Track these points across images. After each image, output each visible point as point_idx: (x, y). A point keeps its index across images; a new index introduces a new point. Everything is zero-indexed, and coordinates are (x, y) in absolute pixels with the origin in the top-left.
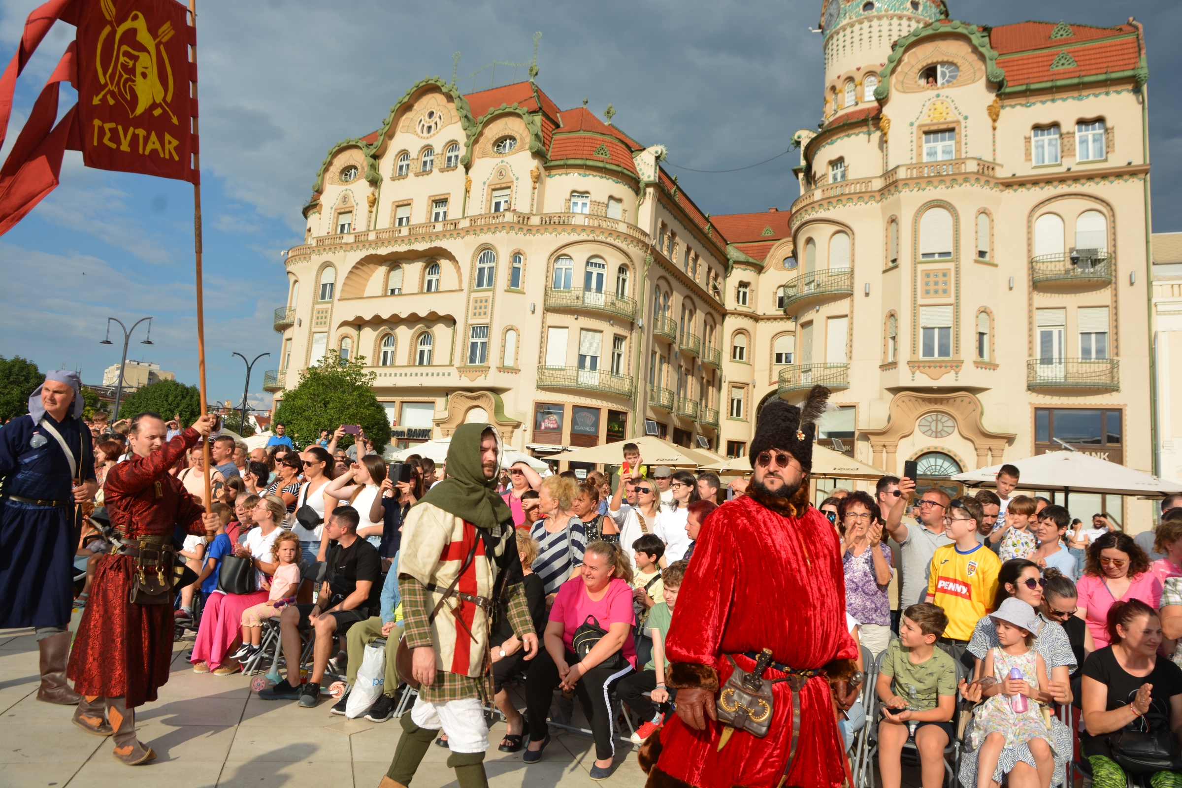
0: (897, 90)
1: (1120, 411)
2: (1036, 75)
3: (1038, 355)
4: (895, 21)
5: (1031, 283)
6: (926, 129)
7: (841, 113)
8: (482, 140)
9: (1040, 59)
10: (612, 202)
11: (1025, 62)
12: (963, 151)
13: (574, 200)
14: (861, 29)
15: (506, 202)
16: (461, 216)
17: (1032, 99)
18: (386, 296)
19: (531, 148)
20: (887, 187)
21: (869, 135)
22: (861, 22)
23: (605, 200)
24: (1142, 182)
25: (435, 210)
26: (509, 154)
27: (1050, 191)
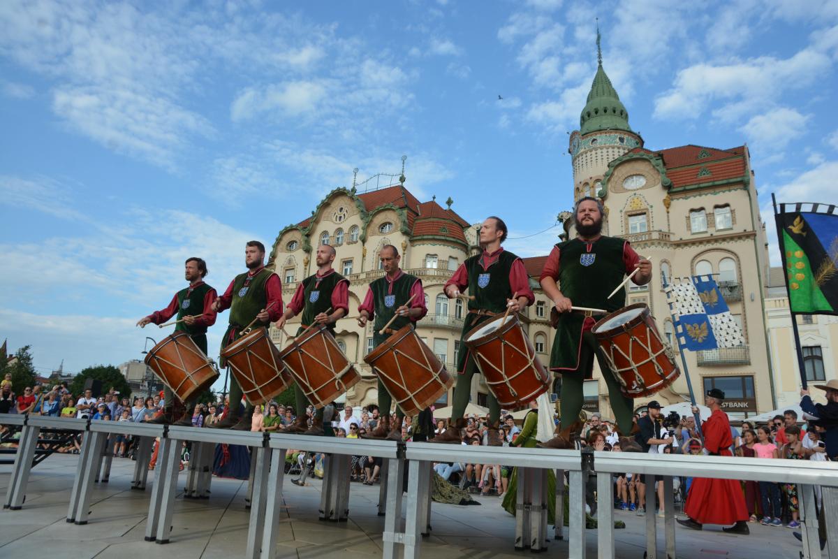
0: (612, 192)
1: (752, 376)
2: (690, 181)
4: (610, 150)
6: (630, 214)
8: (372, 225)
9: (692, 171)
10: (451, 259)
11: (684, 173)
12: (651, 225)
13: (428, 259)
14: (591, 155)
16: (360, 272)
17: (688, 195)
19: (401, 230)
22: (591, 151)
23: (446, 258)
24: (753, 241)
25: (346, 268)
26: (389, 233)
27: (702, 248)
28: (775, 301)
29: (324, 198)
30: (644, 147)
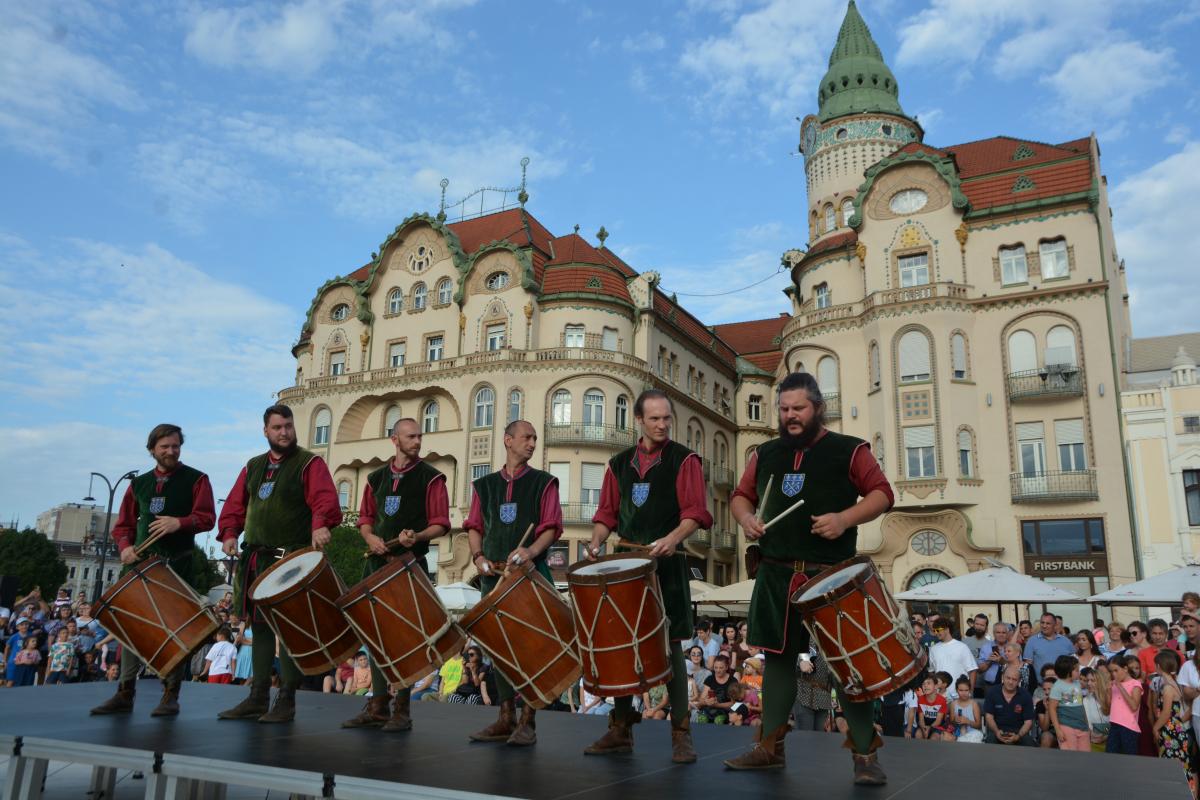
0: (871, 217)
1: (1101, 519)
2: (998, 198)
3: (1022, 470)
4: (868, 147)
5: (1009, 399)
6: (900, 254)
7: (823, 238)
8: (475, 276)
9: (1003, 182)
10: (608, 332)
11: (990, 185)
12: (936, 274)
13: (569, 332)
14: (837, 156)
15: (501, 338)
16: (456, 355)
17: (996, 223)
18: (383, 438)
19: (523, 285)
20: (865, 312)
21: (849, 260)
22: (836, 149)
23: (599, 330)
24: (1103, 297)
25: (431, 348)
26: (502, 290)
27: (1019, 309)
28: (1139, 396)
29: (392, 232)
30: (924, 142)
